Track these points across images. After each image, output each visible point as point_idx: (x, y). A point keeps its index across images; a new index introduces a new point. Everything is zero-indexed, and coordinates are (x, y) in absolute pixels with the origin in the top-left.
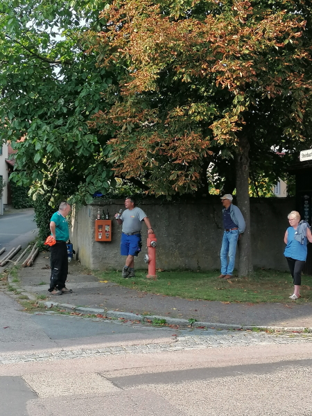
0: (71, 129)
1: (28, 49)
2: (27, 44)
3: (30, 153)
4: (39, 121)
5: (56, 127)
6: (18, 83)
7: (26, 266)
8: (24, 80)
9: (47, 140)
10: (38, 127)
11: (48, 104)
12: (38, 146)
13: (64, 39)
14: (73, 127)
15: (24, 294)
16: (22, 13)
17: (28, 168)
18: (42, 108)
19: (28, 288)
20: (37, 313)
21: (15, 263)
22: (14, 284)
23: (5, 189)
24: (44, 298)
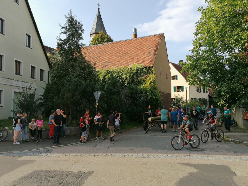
0: (233, 84)
1: (217, 61)
2: (217, 60)
3: (220, 92)
4: (222, 82)
5: (228, 83)
6: (215, 71)
8: (217, 70)
9: (225, 88)
10: (222, 84)
11: (225, 77)
12: (222, 90)
13: (229, 57)
14: (234, 83)
16: (216, 51)
17: (219, 96)
18: (223, 78)
20: (227, 142)
23: (208, 103)
24: (228, 137)
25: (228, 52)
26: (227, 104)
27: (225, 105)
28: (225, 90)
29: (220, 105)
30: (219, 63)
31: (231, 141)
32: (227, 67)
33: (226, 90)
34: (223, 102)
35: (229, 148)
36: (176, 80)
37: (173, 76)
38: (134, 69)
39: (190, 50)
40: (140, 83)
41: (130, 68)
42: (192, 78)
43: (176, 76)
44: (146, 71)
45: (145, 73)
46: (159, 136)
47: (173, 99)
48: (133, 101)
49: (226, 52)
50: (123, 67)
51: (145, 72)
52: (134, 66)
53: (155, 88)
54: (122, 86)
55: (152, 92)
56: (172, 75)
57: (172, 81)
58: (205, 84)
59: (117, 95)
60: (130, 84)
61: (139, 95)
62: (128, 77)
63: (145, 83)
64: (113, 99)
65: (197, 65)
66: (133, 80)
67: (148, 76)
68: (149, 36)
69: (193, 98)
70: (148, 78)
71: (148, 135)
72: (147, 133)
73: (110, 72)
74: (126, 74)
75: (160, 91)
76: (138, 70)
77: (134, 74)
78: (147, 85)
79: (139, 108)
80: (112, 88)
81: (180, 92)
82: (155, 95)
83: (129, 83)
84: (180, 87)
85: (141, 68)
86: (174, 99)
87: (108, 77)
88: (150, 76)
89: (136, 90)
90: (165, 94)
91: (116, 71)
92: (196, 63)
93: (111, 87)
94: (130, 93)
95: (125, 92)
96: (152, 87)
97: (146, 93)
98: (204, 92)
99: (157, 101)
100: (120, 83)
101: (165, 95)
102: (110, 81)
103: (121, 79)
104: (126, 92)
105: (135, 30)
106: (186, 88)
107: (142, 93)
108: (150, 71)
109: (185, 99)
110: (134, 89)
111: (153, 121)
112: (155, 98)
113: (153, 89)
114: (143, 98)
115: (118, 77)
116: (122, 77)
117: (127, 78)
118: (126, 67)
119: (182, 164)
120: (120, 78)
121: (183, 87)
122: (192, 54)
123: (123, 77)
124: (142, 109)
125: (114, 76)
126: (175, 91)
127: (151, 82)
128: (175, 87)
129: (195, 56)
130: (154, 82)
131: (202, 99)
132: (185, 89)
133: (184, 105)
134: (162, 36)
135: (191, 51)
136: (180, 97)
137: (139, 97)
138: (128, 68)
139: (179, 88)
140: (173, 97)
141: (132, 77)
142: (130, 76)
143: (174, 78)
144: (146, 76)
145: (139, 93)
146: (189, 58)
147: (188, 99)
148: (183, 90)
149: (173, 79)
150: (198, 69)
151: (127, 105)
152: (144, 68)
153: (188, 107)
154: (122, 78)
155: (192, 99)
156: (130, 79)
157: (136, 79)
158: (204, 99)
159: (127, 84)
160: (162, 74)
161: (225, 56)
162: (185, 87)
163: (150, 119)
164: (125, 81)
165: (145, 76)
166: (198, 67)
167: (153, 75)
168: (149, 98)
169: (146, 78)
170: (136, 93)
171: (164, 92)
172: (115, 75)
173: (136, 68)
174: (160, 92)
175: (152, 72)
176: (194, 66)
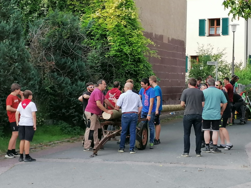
48: (63, 60)
54: (31, 12)
71: (97, 160)
72: (95, 154)
78: (107, 13)
81: (219, 35)
84: (218, 20)
94: (54, 36)
95: (38, 34)
99: (138, 61)
106: (234, 25)
107: (92, 36)
110: (64, 24)
126: (202, 33)
128: (202, 22)
171: (161, 37)
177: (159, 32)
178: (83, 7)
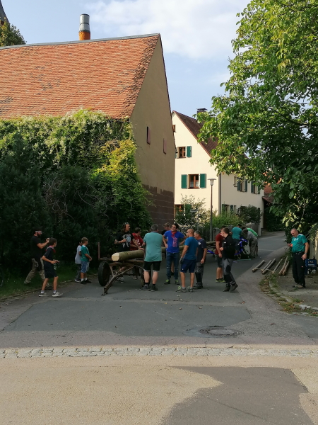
1: (285, 116)
2: (283, 113)
3: (286, 190)
4: (293, 168)
5: (305, 171)
6: (277, 141)
7: (281, 275)
8: (281, 138)
9: (299, 182)
10: (292, 173)
11: (299, 155)
12: (292, 186)
13: (311, 107)
15: (283, 297)
16: (281, 90)
17: (284, 203)
18: (295, 158)
19: (285, 292)
20: (294, 313)
21: (273, 272)
22: (274, 289)
23: (262, 217)
24: (298, 302)
25: (310, 95)
26: (303, 221)
27: (298, 224)
28: (297, 188)
29: (287, 224)
30: (289, 120)
31: (305, 310)
32: (305, 131)
33: (301, 187)
34: (293, 217)
35: (298, 326)
36: (187, 159)
37: (181, 149)
38: (80, 124)
39: (221, 85)
40: (95, 161)
41: (70, 121)
42: (224, 154)
43: (189, 148)
44: (111, 132)
45: (107, 136)
46: (136, 301)
47: (178, 206)
48: (75, 209)
49: (305, 94)
50: (51, 116)
51: (108, 132)
52: (78, 115)
53: (133, 176)
54: (45, 167)
55: (125, 186)
56: (178, 144)
57: (178, 161)
58: (253, 172)
59: (30, 190)
60: (66, 163)
61: (90, 193)
62: (62, 143)
63: (109, 164)
64: (18, 201)
65: (236, 121)
66: (75, 154)
67: (116, 145)
68: (121, 39)
69: (227, 205)
70: (117, 150)
71: (108, 298)
72: (106, 292)
73: (12, 128)
74: (58, 136)
75: (146, 184)
76: (89, 127)
77: (79, 138)
78: (112, 168)
79: (89, 228)
80: (17, 172)
81: (198, 188)
82: (132, 195)
83: (64, 160)
84: (197, 176)
85: (99, 121)
86: (182, 206)
87: (8, 141)
88: (122, 144)
89: (81, 181)
90: (159, 192)
91: (30, 127)
92: (236, 117)
93: (13, 169)
94: (67, 187)
95: (52, 185)
96: (126, 173)
97: (109, 188)
98: (253, 191)
99: (138, 209)
100: (42, 159)
101: (158, 195)
102: (11, 153)
103: (44, 148)
104: (57, 185)
105: (86, 17)
106: (212, 180)
107: (99, 187)
108: (122, 131)
109: (206, 207)
110: (76, 177)
111: (122, 261)
112: (132, 203)
113: (128, 180)
114: (100, 202)
115: (34, 142)
116: (46, 142)
117: (59, 146)
118: (58, 116)
119: (184, 368)
120: (40, 145)
121: (203, 176)
122: (227, 95)
123: (50, 142)
124: (96, 230)
125: (25, 138)
126: (184, 186)
127: (124, 161)
128: (184, 177)
129: (232, 100)
130: (130, 160)
131: (249, 208)
132: (208, 183)
133: (206, 222)
134: (155, 42)
135: (224, 87)
136: (196, 202)
137: (89, 198)
138: (63, 119)
139: (194, 178)
140: (177, 201)
141: (73, 145)
142: (67, 142)
143: (184, 152)
144: (111, 145)
145: (90, 190)
146: (219, 102)
147: (216, 207)
148: (203, 185)
149: (181, 156)
150: (238, 132)
151: (58, 220)
152: (105, 124)
153: (213, 227)
154: (45, 145)
155: (224, 207)
156: (67, 150)
157: (85, 149)
158: (253, 209)
159: (60, 162)
160: (152, 140)
161: (303, 105)
162: (208, 177)
163: (116, 256)
164: (53, 155)
165: (107, 144)
166: (239, 128)
167: (130, 143)
168: (116, 202)
169: (111, 148)
170: (84, 188)
171: (156, 189)
172: (28, 138)
173: (84, 122)
174: (146, 187)
175: (128, 135)
176: (230, 125)
177: (154, 185)
178: (90, 163)
